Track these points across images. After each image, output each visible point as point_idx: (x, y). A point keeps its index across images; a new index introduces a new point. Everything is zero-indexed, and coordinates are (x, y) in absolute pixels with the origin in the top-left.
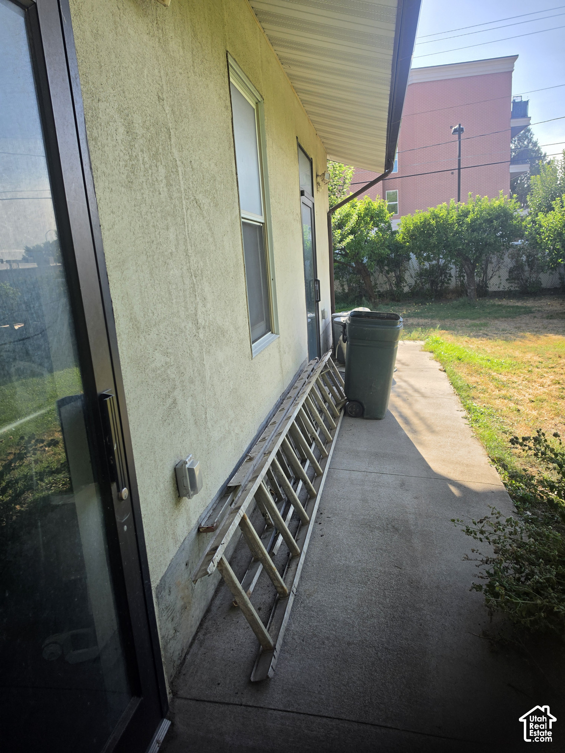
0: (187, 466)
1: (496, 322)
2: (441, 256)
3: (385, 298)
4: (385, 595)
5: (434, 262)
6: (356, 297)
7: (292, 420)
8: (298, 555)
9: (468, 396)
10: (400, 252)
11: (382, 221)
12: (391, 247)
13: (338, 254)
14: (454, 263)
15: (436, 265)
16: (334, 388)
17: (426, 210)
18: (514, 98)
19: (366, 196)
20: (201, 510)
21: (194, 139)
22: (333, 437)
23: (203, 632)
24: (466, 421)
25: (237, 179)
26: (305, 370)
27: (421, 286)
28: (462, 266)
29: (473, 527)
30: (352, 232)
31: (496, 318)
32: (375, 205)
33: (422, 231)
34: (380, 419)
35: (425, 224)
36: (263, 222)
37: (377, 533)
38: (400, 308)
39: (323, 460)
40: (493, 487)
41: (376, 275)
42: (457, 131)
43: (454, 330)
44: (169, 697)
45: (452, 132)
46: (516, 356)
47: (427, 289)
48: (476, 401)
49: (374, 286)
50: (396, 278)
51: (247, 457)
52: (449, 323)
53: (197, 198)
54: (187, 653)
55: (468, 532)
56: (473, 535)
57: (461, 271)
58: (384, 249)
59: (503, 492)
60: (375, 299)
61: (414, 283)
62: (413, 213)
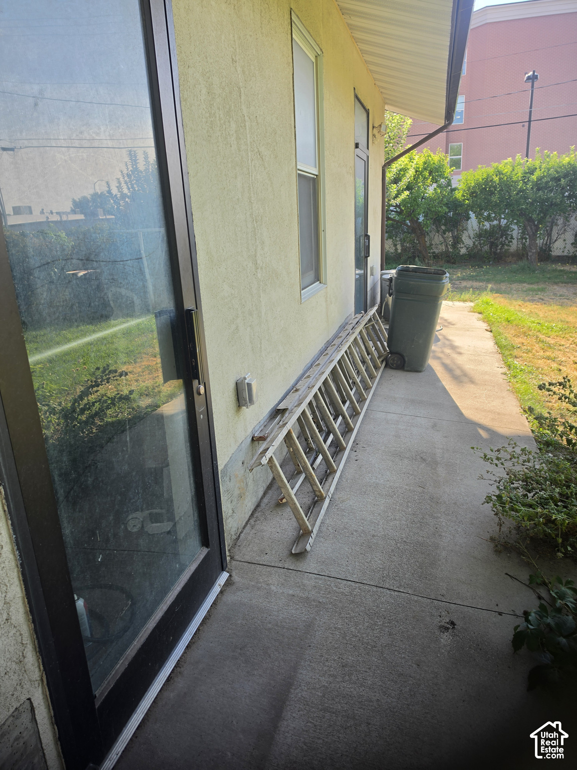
0: (246, 381)
1: (555, 287)
2: (503, 216)
3: (440, 260)
4: (407, 506)
5: (495, 222)
6: (409, 258)
7: (335, 363)
8: (334, 471)
9: (511, 354)
10: (459, 210)
11: (442, 176)
12: (449, 205)
13: (392, 211)
14: (516, 223)
15: (497, 225)
16: (378, 343)
17: (489, 165)
19: (425, 149)
20: (256, 423)
21: (260, 96)
22: (373, 384)
23: (254, 519)
24: (504, 377)
25: (295, 132)
26: (350, 322)
27: (479, 247)
28: (525, 228)
29: (490, 454)
30: (409, 188)
31: (556, 283)
32: (436, 158)
33: (484, 188)
34: (420, 372)
35: (488, 181)
36: (317, 174)
37: (406, 461)
38: (454, 270)
39: (362, 403)
40: (520, 433)
41: (431, 235)
42: (531, 79)
43: (508, 294)
44: (228, 558)
45: (525, 79)
46: (569, 321)
47: (486, 251)
48: (518, 359)
49: (428, 247)
50: (453, 239)
51: (294, 389)
52: (504, 287)
53: (260, 150)
54: (241, 532)
55: (486, 458)
56: (490, 461)
57: (523, 233)
58: (441, 207)
59: (529, 436)
60: (428, 260)
61: (471, 245)
62: (475, 168)
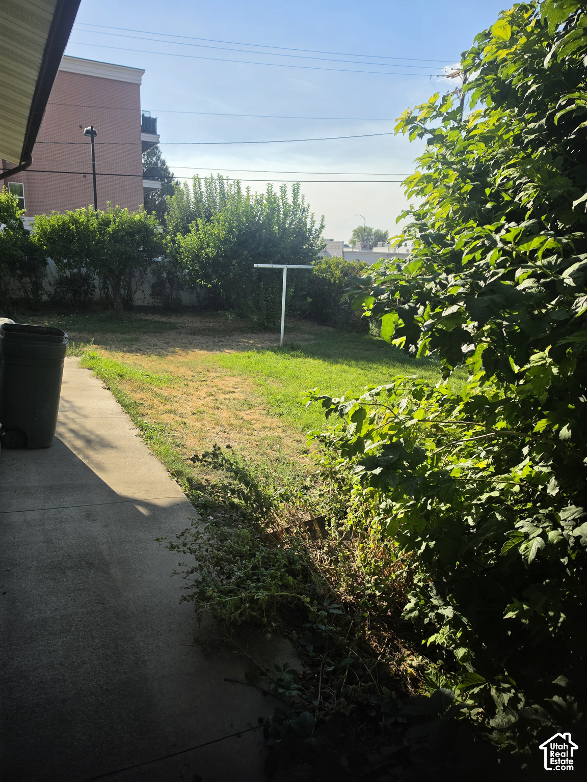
1: (146, 337)
2: (83, 265)
4: (93, 637)
9: (138, 413)
10: (36, 255)
11: (11, 217)
12: (24, 249)
14: (99, 274)
15: (78, 273)
18: (144, 112)
24: (140, 439)
27: (62, 295)
28: (106, 277)
29: (176, 542)
31: (145, 333)
33: (61, 235)
34: (49, 448)
37: (70, 573)
40: (177, 500)
41: (6, 278)
42: (90, 133)
43: (106, 345)
45: (85, 132)
46: (171, 370)
47: (69, 299)
48: (146, 418)
50: (32, 284)
52: (99, 338)
55: (172, 547)
56: (176, 549)
57: (105, 283)
58: (16, 250)
59: (186, 502)
61: (53, 291)
62: (48, 214)
